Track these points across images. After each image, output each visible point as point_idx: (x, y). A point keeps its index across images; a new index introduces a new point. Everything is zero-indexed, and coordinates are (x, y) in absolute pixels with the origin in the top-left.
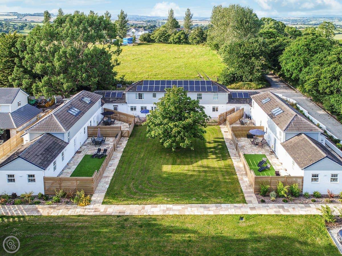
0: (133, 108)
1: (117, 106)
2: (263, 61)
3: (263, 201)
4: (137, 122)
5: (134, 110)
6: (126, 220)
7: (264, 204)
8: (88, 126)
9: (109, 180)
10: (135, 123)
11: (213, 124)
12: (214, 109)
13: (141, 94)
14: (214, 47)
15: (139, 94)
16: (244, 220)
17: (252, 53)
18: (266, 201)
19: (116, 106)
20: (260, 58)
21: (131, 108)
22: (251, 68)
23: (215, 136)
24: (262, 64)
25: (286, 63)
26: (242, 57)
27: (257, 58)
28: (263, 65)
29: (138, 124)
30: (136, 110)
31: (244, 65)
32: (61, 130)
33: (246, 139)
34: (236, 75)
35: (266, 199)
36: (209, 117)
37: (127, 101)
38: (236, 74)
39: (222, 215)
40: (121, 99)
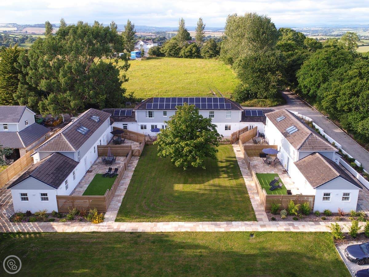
0: (143, 127)
1: (127, 125)
2: (280, 77)
3: (273, 219)
4: (148, 141)
5: (145, 129)
6: (139, 237)
7: (274, 222)
8: (98, 146)
9: (121, 198)
10: (145, 143)
11: (225, 143)
12: (227, 128)
13: (151, 112)
14: (227, 61)
15: (149, 112)
16: (254, 237)
17: (268, 68)
18: (277, 218)
19: (125, 124)
20: (277, 73)
21: (141, 127)
22: (266, 84)
23: (227, 155)
24: (279, 79)
25: (304, 79)
26: (257, 72)
27: (273, 73)
28: (279, 81)
29: (149, 143)
30: (146, 129)
31: (259, 81)
32: (71, 149)
33: (259, 158)
34: (251, 92)
35: (276, 217)
36: (222, 135)
37: (136, 119)
38: (251, 90)
39: (233, 232)
40: (131, 117)
